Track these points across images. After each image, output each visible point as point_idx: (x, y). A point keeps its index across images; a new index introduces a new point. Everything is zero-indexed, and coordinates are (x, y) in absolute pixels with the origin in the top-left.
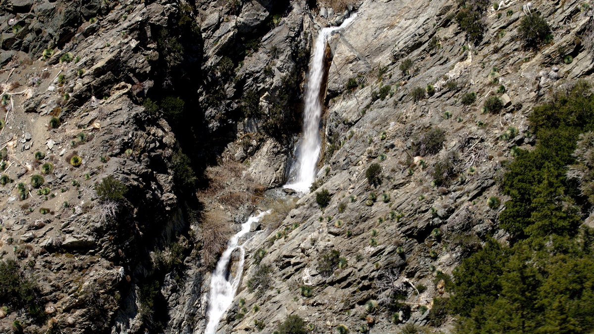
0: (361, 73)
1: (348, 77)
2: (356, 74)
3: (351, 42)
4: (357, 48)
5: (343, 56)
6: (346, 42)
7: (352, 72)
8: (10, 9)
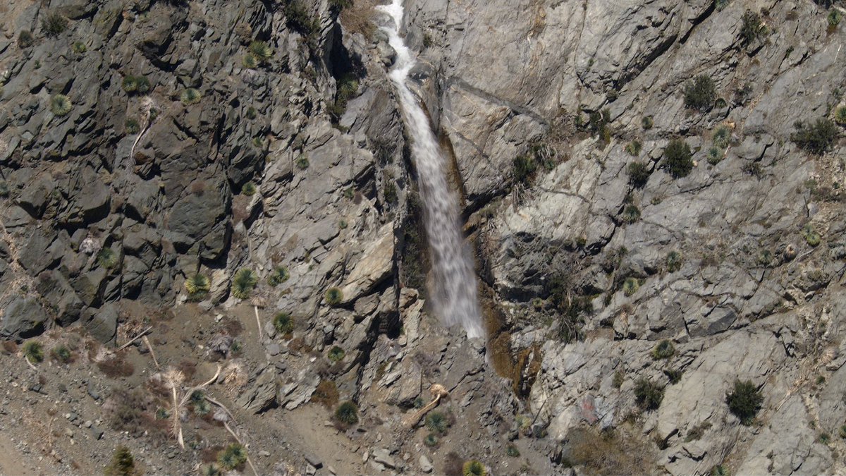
0: (534, 140)
1: (511, 156)
2: (525, 144)
3: (481, 84)
4: (500, 93)
5: (478, 117)
6: (470, 89)
7: (512, 145)
8: (77, 219)
